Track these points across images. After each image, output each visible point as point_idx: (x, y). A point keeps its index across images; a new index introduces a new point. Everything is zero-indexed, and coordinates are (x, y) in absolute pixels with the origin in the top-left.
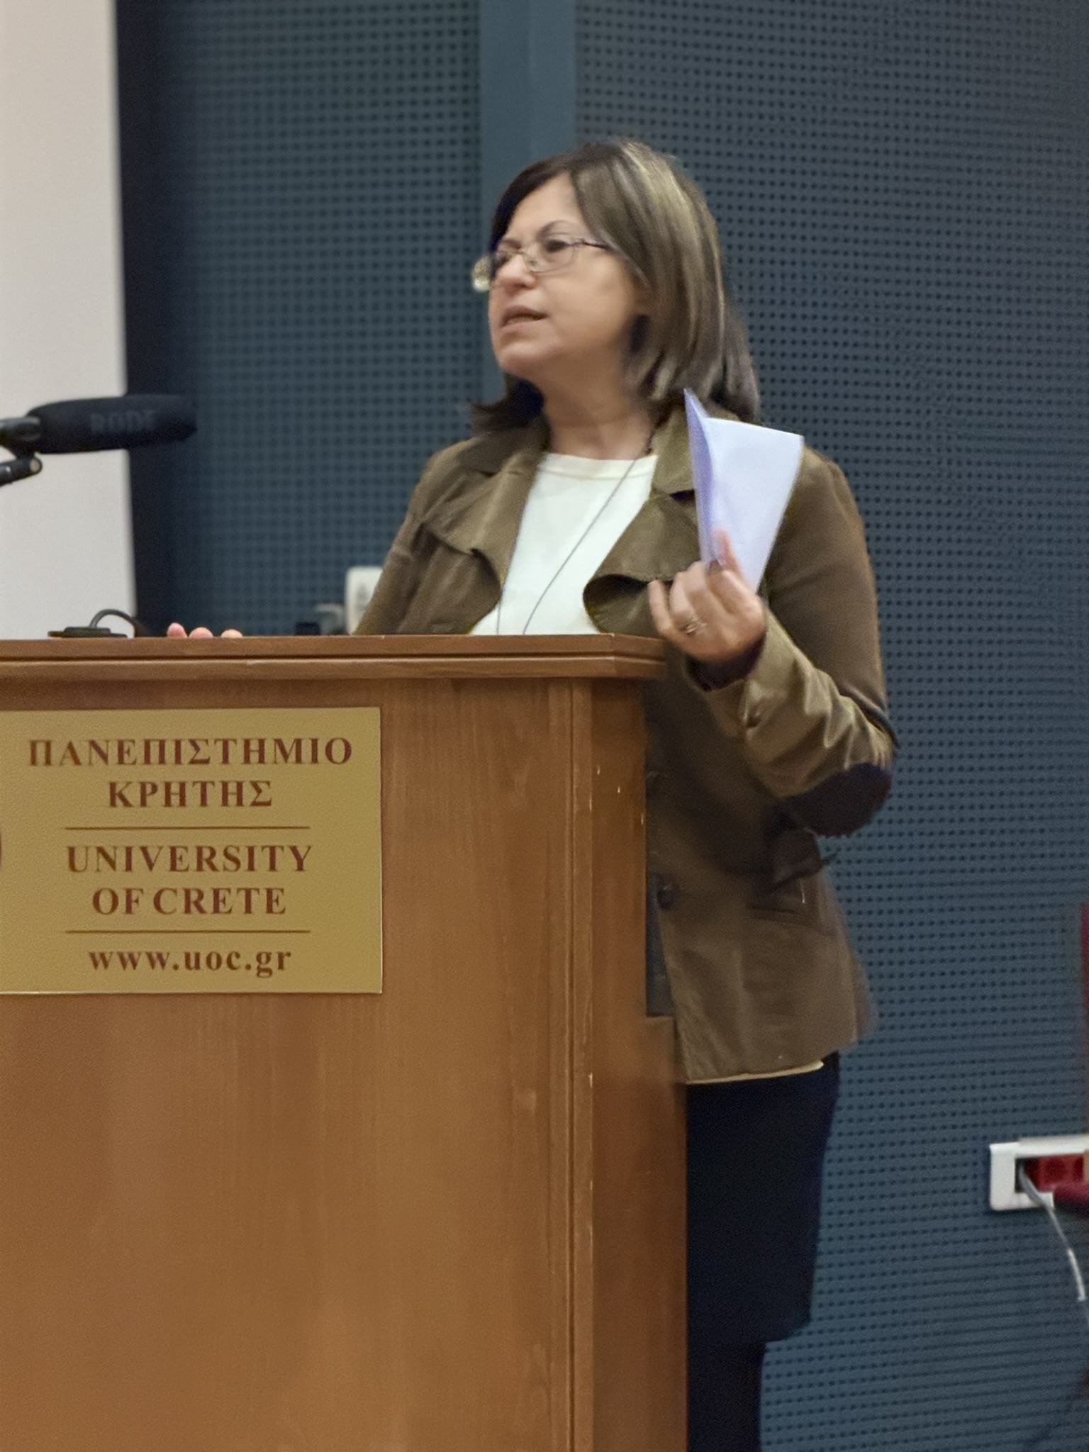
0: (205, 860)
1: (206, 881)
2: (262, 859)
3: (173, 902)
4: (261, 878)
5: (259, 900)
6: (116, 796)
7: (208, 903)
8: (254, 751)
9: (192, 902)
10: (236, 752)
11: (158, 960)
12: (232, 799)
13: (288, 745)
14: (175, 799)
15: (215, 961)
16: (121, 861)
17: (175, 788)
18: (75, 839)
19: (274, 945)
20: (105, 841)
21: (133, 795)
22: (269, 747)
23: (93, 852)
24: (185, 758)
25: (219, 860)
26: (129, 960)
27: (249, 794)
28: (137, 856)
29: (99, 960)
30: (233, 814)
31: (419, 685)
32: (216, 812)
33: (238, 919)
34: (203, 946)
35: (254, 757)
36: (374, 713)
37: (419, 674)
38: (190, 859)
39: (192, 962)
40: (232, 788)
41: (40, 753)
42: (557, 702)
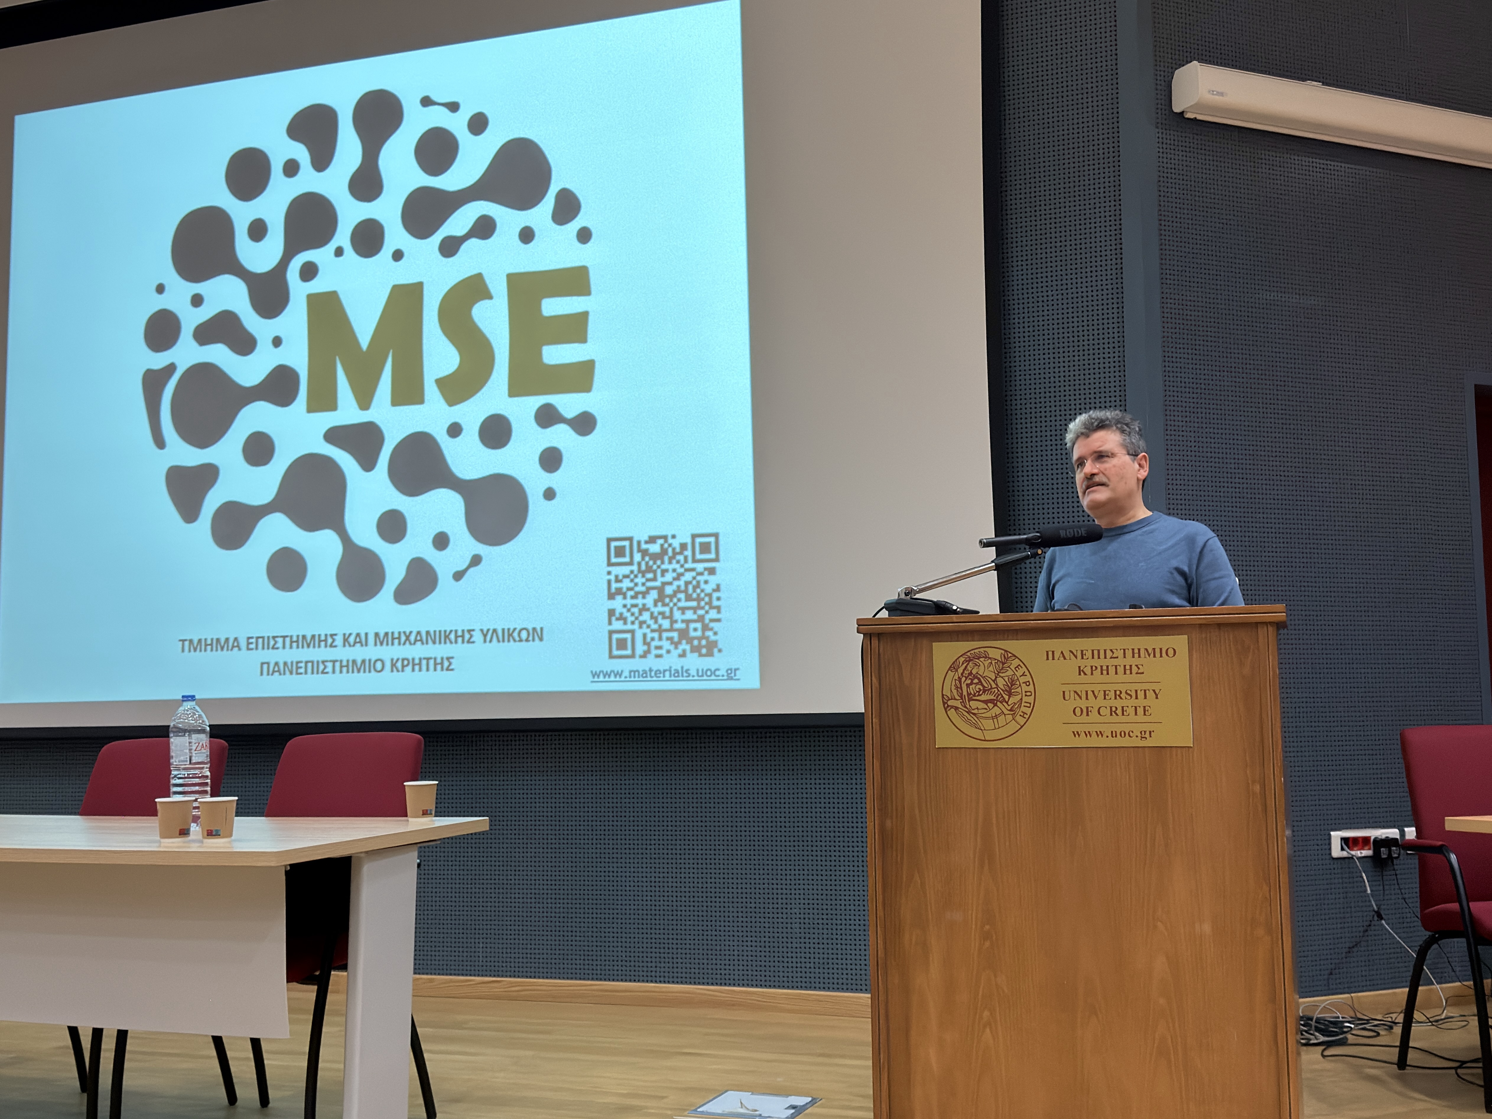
0: (1117, 695)
1: (1119, 703)
2: (1141, 695)
3: (1105, 711)
4: (1141, 702)
5: (1140, 711)
6: (1081, 672)
7: (1119, 712)
8: (1136, 653)
9: (1113, 712)
10: (1129, 653)
11: (1100, 734)
12: (1128, 672)
13: (1150, 651)
14: (1105, 672)
15: (1123, 734)
16: (1084, 696)
17: (1105, 668)
18: (1066, 688)
19: (1147, 728)
20: (1078, 688)
21: (1088, 670)
22: (1142, 652)
23: (1072, 693)
24: (1108, 656)
25: (1123, 695)
26: (1088, 734)
27: (1134, 669)
28: (1090, 694)
29: (1076, 734)
30: (1128, 678)
31: (1203, 626)
32: (1121, 677)
33: (1132, 718)
34: (1118, 728)
35: (1136, 655)
36: (1186, 637)
37: (1204, 622)
38: (1112, 694)
39: (1114, 734)
40: (1128, 667)
41: (1050, 655)
42: (1262, 631)
